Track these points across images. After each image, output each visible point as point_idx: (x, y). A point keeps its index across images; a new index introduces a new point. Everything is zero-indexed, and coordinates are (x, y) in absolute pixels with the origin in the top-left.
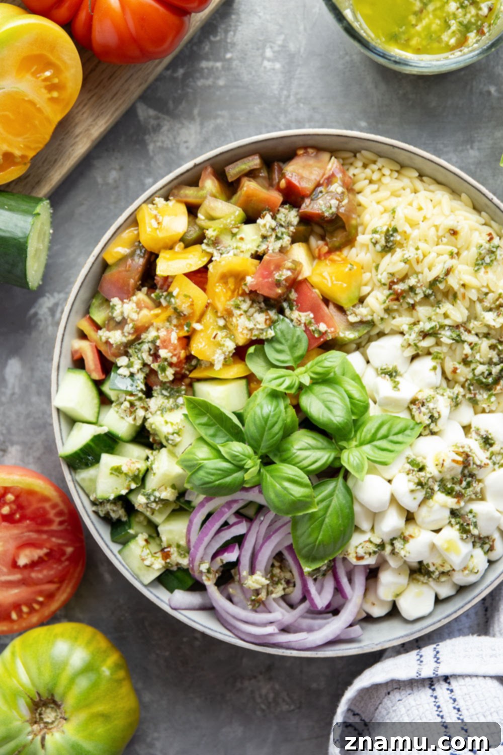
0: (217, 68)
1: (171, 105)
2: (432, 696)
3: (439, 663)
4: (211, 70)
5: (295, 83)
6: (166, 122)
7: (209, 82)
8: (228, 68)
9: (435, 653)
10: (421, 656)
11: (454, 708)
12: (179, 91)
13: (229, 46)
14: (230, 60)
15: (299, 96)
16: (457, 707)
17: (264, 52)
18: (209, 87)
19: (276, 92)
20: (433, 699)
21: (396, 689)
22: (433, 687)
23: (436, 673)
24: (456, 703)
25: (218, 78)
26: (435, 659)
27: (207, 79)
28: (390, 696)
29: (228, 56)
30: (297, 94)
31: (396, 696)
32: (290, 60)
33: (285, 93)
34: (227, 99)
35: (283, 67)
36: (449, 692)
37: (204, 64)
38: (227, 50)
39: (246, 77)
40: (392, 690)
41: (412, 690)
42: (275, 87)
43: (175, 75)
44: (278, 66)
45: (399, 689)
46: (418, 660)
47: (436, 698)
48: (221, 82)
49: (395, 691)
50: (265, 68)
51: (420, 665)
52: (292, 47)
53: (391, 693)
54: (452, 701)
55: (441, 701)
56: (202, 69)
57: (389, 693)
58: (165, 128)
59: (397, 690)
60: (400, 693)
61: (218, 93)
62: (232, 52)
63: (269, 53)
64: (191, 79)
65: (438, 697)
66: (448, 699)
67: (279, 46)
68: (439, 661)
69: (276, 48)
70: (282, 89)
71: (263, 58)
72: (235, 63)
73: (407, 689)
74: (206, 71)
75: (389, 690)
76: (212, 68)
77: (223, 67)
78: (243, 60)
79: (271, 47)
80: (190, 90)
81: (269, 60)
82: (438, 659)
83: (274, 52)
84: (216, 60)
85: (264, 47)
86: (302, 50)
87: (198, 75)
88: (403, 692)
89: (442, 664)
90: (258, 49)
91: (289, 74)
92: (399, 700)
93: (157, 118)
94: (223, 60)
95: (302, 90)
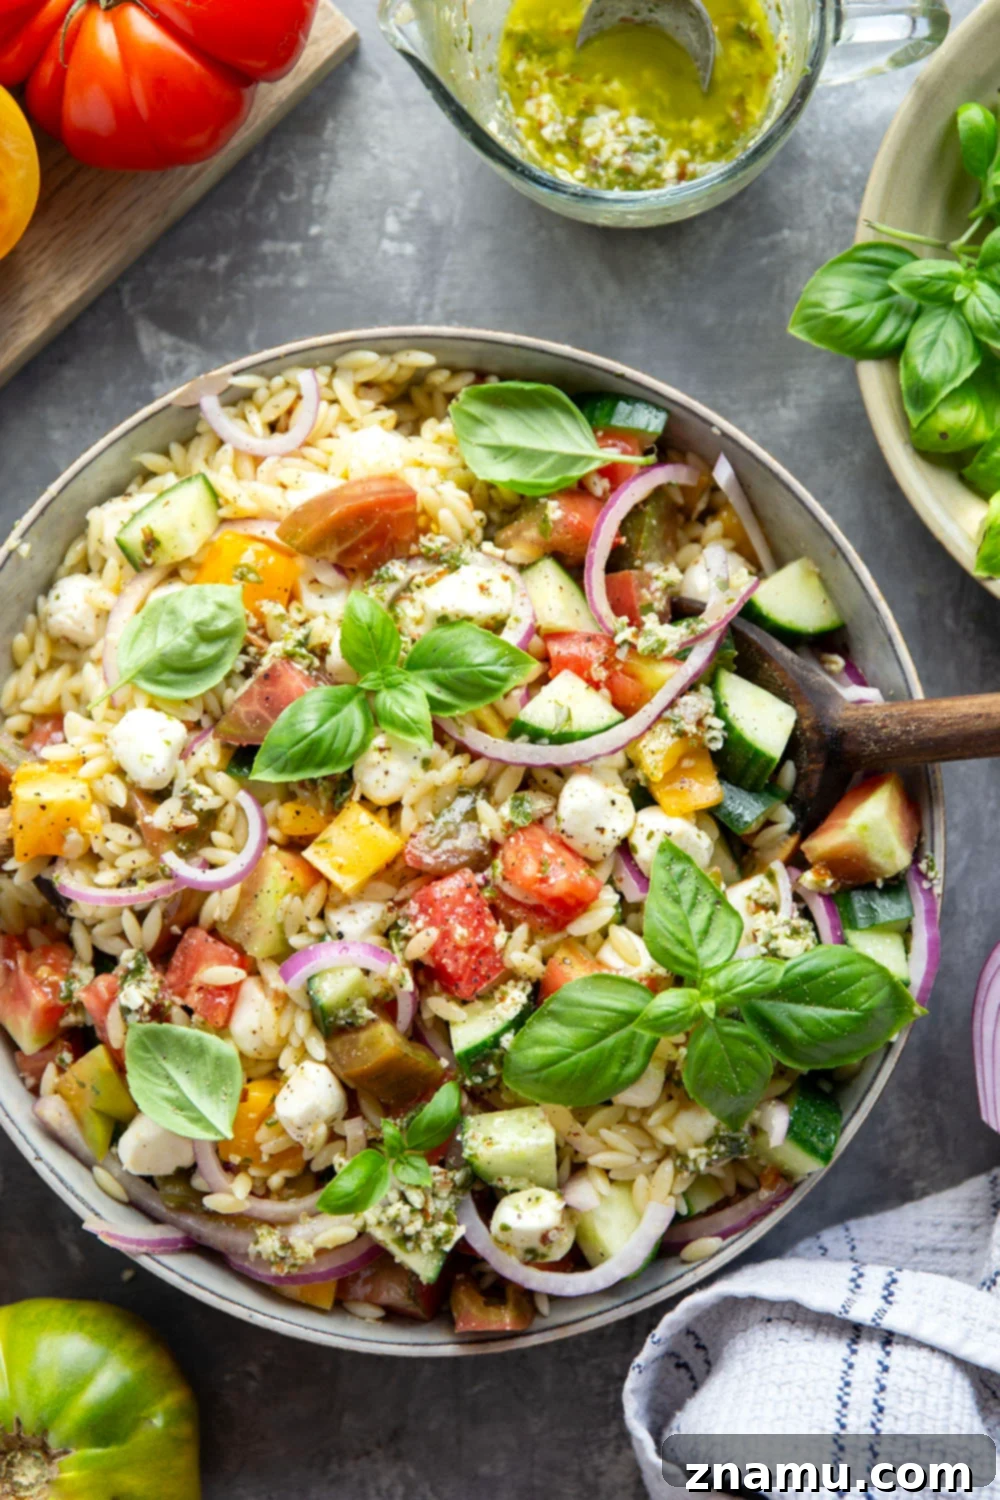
0: (292, 254)
1: (203, 323)
2: (845, 1361)
3: (890, 1303)
4: (281, 259)
5: (443, 281)
6: (193, 358)
7: (278, 280)
8: (313, 253)
9: (889, 1279)
10: (861, 1275)
11: (875, 1402)
12: (220, 299)
13: (316, 212)
14: (318, 238)
15: (450, 307)
16: (881, 1403)
17: (382, 223)
18: (277, 290)
19: (406, 300)
20: (845, 1367)
21: (787, 1319)
22: (854, 1347)
23: (878, 1321)
24: (882, 1395)
25: (294, 273)
26: (886, 1293)
27: (273, 273)
28: (769, 1325)
29: (314, 230)
30: (446, 302)
31: (781, 1331)
32: (433, 238)
33: (423, 300)
34: (312, 312)
35: (420, 251)
36: (880, 1368)
37: (268, 247)
38: (311, 221)
39: (348, 271)
40: (778, 1319)
41: (815, 1335)
42: (404, 290)
43: (212, 268)
44: (409, 249)
45: (793, 1322)
46: (853, 1280)
47: (851, 1366)
48: (301, 281)
49: (782, 1323)
50: (385, 253)
51: (852, 1291)
52: (437, 213)
53: (774, 1321)
54: (876, 1386)
55: (855, 1376)
56: (264, 257)
57: (769, 1320)
58: (191, 369)
59: (788, 1323)
60: (790, 1329)
61: (295, 302)
62: (320, 224)
63: (392, 225)
64: (241, 275)
65: (856, 1367)
66: (873, 1380)
67: (413, 212)
68: (890, 1299)
69: (407, 216)
70: (417, 294)
71: (381, 233)
72: (327, 245)
73: (806, 1331)
74: (271, 260)
75: (772, 1316)
76: (284, 253)
77: (304, 251)
78: (342, 238)
79: (397, 214)
80: (240, 297)
81: (392, 238)
82: (891, 1294)
83: (402, 223)
84: (292, 238)
85: (382, 214)
86: (456, 221)
87: (256, 267)
88: (798, 1332)
89: (894, 1306)
90: (371, 218)
91: (430, 263)
92: (781, 1340)
93: (176, 350)
94: (304, 238)
95: (457, 294)
